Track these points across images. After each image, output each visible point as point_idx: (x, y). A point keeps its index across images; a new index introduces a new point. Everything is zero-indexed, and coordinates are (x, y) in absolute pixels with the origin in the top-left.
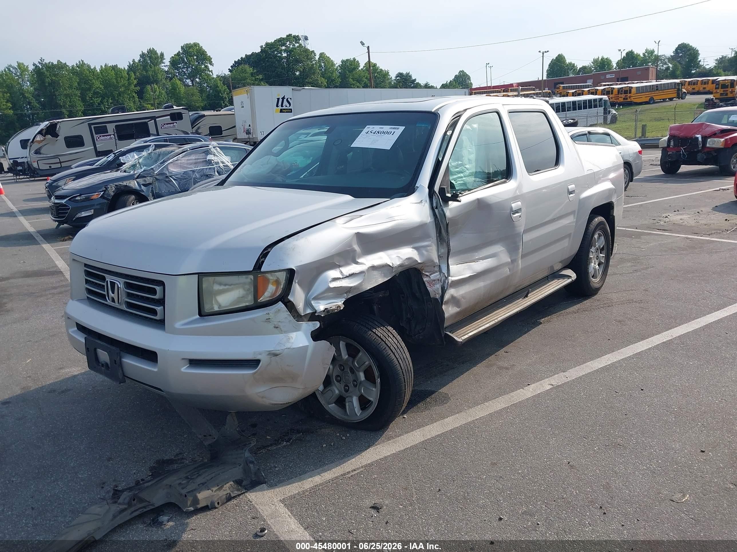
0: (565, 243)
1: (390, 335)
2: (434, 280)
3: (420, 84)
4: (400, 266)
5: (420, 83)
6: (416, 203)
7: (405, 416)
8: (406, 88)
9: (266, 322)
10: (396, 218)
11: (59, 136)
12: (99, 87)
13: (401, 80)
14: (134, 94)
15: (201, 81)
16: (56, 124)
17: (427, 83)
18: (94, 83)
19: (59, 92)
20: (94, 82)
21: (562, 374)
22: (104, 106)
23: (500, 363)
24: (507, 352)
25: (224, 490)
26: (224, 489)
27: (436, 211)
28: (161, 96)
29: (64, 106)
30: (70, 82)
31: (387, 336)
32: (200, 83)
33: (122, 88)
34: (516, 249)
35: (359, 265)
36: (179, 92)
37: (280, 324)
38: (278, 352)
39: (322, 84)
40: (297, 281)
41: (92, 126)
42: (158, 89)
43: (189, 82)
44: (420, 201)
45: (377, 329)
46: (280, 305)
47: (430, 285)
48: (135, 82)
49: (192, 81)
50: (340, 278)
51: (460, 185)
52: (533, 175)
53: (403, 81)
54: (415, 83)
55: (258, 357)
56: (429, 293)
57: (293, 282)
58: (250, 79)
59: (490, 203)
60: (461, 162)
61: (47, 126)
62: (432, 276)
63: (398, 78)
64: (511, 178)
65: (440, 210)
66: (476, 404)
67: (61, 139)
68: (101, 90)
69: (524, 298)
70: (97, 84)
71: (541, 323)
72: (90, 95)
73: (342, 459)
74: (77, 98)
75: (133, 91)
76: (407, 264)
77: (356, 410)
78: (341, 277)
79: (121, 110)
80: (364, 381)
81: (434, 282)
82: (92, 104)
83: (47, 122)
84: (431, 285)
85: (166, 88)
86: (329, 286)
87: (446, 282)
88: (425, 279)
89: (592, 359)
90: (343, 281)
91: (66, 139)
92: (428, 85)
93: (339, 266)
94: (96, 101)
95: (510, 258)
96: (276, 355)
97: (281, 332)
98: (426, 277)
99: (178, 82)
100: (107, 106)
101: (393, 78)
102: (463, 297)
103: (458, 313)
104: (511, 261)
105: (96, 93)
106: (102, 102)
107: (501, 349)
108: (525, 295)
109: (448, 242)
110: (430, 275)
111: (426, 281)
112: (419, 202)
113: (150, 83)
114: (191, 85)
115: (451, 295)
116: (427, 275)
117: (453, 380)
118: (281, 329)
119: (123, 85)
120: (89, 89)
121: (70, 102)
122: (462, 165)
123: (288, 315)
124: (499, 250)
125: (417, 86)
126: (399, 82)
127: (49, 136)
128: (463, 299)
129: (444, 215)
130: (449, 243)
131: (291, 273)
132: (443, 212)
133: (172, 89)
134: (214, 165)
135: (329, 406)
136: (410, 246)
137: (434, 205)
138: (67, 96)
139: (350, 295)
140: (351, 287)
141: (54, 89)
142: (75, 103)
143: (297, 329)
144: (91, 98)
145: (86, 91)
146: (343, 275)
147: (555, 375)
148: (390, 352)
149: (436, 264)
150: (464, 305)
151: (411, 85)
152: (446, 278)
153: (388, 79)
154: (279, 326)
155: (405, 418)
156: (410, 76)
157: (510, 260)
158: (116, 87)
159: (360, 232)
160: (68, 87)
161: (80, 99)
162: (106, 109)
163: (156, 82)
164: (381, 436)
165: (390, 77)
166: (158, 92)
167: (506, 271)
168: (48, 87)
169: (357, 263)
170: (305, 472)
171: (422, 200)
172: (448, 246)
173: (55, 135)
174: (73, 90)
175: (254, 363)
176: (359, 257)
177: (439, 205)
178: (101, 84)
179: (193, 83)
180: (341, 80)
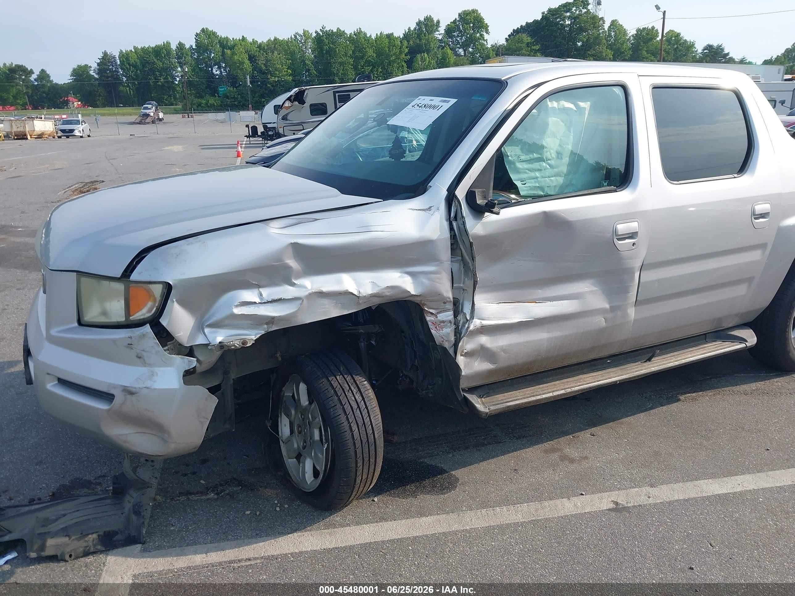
0: (741, 290)
1: (353, 388)
2: (443, 322)
3: (734, 59)
4: (373, 296)
5: (733, 57)
6: (419, 210)
7: (376, 499)
8: (715, 62)
9: (127, 347)
10: (374, 229)
11: (305, 103)
12: (371, 55)
13: (710, 54)
14: (404, 64)
15: (474, 51)
16: (304, 91)
17: (744, 58)
18: (367, 52)
19: (335, 59)
20: (368, 50)
21: (646, 489)
22: (374, 75)
23: (568, 451)
24: (593, 435)
25: (86, 541)
26: (86, 539)
27: (454, 224)
28: (430, 66)
29: (337, 74)
30: (345, 50)
31: (348, 388)
32: (472, 54)
33: (393, 57)
34: (624, 290)
35: (295, 287)
36: (448, 62)
37: (144, 353)
38: (134, 390)
39: (607, 57)
40: (174, 300)
41: (337, 94)
42: (427, 58)
43: (461, 52)
44: (428, 207)
45: (338, 377)
46: (147, 328)
47: (436, 327)
48: (407, 50)
49: (465, 51)
50: (255, 303)
51: (529, 188)
52: (680, 184)
53: (712, 55)
54: (727, 57)
55: (112, 392)
56: (434, 339)
57: (168, 300)
58: (525, 50)
59: (571, 219)
60: (540, 156)
61: (296, 93)
62: (440, 315)
63: (705, 51)
64: (626, 185)
65: (460, 222)
66: (484, 505)
67: (307, 105)
68: (372, 59)
69: (645, 362)
70: (370, 52)
71: (679, 400)
72: (362, 63)
73: (252, 537)
74: (350, 66)
75: (403, 60)
76: (388, 294)
77: (307, 476)
78: (257, 300)
79: (367, 78)
80: (317, 441)
81: (442, 324)
82: (363, 73)
83: (297, 89)
84: (438, 327)
85: (437, 58)
86: (232, 311)
87: (465, 326)
88: (428, 318)
89: (713, 476)
90: (260, 307)
91: (311, 105)
92: (745, 60)
93: (259, 286)
94: (367, 69)
95: (609, 303)
96: (131, 393)
97: (145, 364)
98: (430, 315)
99: (449, 51)
100: (376, 75)
101: (700, 51)
102: (504, 350)
103: (490, 373)
104: (611, 307)
105: (368, 63)
106: (372, 71)
107: (587, 429)
108: (647, 358)
109: (473, 271)
110: (438, 313)
111: (430, 321)
112: (425, 208)
113: (420, 52)
114: (463, 54)
115: (480, 344)
116: (432, 314)
117: (484, 460)
118: (144, 360)
119: (394, 54)
120: (362, 58)
121: (343, 70)
122: (541, 160)
123: (156, 343)
124: (586, 289)
125: (731, 61)
126: (707, 56)
127: (297, 103)
128: (502, 353)
129: (466, 231)
130: (476, 271)
131: (168, 288)
132: (465, 227)
133: (441, 59)
134: (406, 144)
135: (289, 460)
136: (400, 270)
137: (452, 215)
138: (342, 64)
139: (274, 328)
140: (273, 318)
141: (330, 57)
142: (347, 71)
143: (166, 364)
144: (362, 66)
145: (359, 59)
146: (261, 299)
147: (633, 487)
148: (340, 411)
149: (448, 300)
150: (504, 361)
151: (722, 60)
152: (467, 320)
153: (693, 52)
154: (142, 357)
155: (375, 501)
156: (723, 50)
157: (607, 306)
158: (388, 56)
159: (298, 242)
160: (343, 55)
161: (352, 67)
162: (375, 78)
163: (428, 51)
164: (323, 519)
165: (696, 50)
166: (428, 62)
167: (600, 322)
168: (326, 55)
169: (293, 285)
170: (195, 543)
171: (431, 207)
172: (475, 275)
173: (302, 102)
174: (348, 58)
175: (107, 397)
176: (299, 276)
177: (459, 216)
178: (374, 52)
179: (465, 53)
180: (632, 53)
